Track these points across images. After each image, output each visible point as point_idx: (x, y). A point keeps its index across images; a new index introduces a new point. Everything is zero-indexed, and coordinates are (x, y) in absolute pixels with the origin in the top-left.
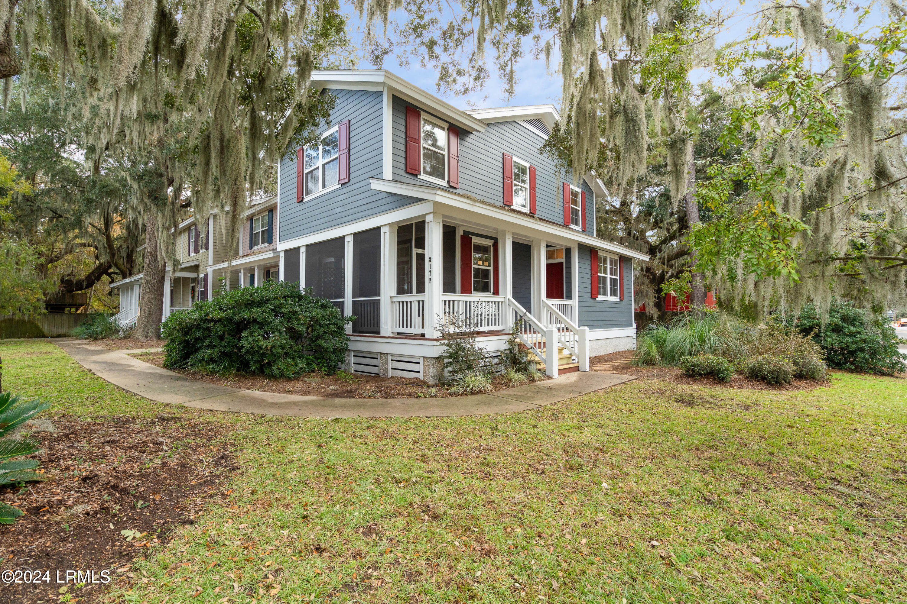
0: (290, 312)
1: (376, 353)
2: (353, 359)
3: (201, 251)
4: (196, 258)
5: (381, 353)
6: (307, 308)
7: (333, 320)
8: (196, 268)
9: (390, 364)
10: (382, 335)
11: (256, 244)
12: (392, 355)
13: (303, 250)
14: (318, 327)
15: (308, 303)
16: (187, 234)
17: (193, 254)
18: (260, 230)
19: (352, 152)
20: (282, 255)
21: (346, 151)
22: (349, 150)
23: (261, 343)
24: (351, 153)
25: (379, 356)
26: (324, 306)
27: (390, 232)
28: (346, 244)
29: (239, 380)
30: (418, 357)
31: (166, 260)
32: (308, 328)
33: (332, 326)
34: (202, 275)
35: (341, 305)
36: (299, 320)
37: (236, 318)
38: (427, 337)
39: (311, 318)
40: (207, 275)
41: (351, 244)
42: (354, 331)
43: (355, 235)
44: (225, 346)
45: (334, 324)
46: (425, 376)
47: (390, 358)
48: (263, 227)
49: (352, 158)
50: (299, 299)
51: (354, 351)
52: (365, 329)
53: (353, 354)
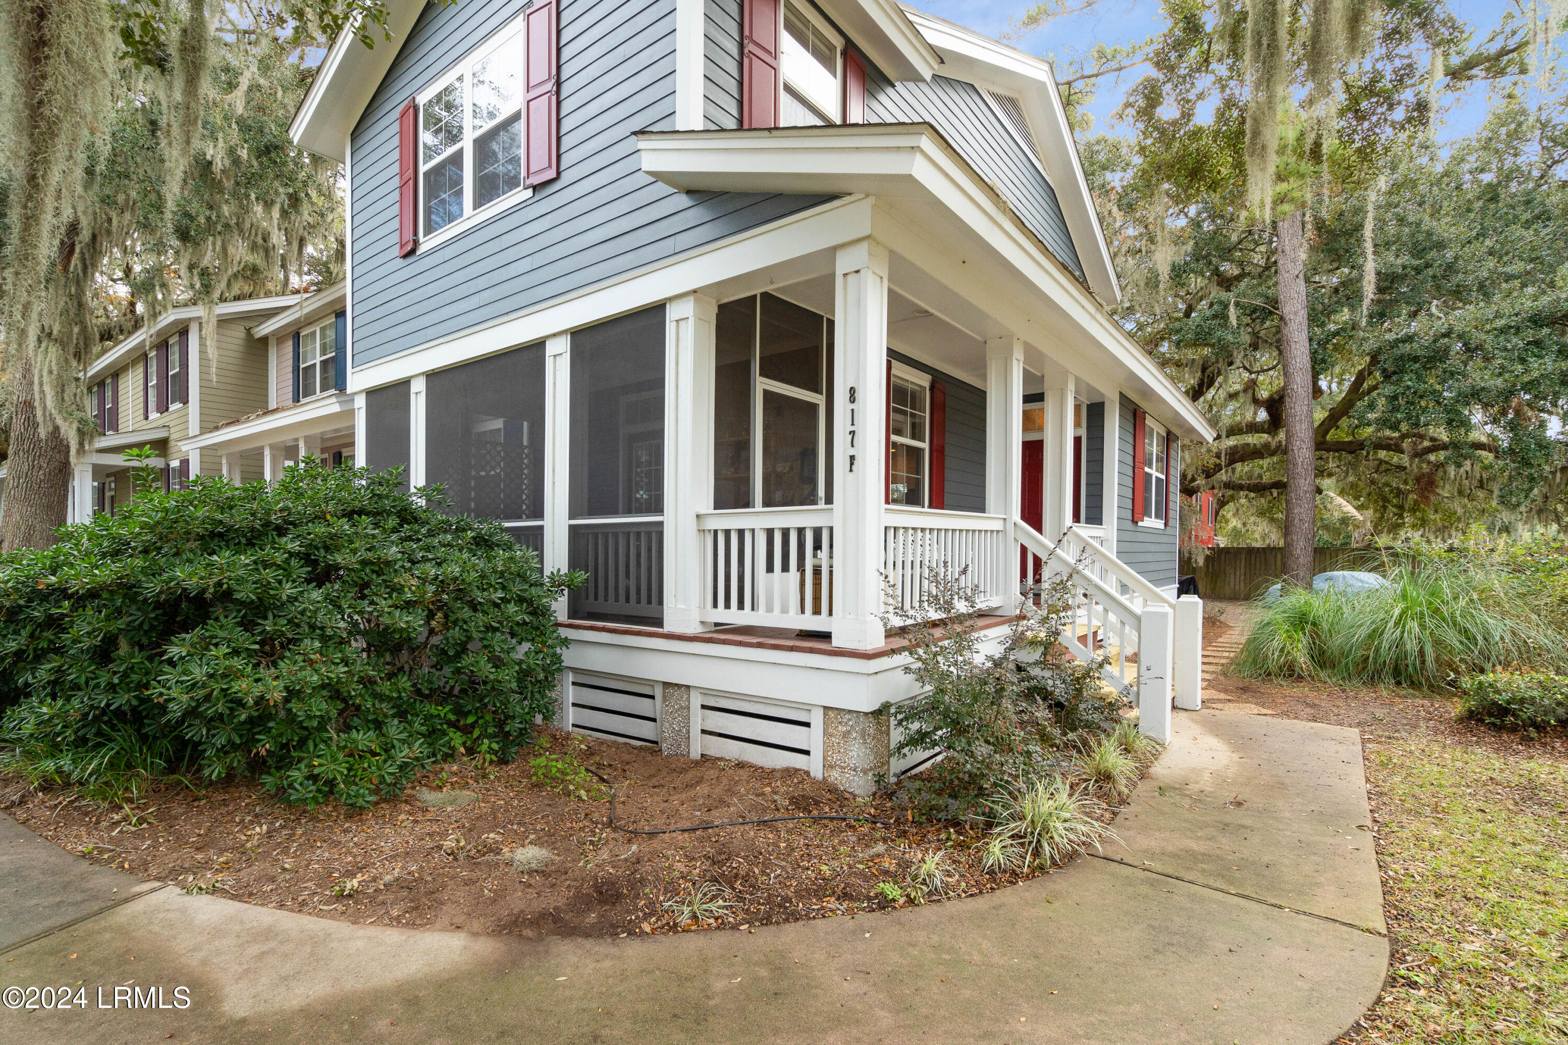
0: (364, 563)
1: (651, 683)
2: (571, 694)
3: (172, 408)
4: (163, 421)
5: (666, 685)
6: (428, 549)
7: (517, 588)
8: (162, 446)
9: (698, 720)
10: (668, 627)
11: (309, 392)
12: (705, 692)
13: (419, 387)
14: (466, 613)
15: (431, 534)
16: (140, 370)
17: (153, 415)
18: (318, 360)
19: (566, 90)
20: (360, 402)
21: (550, 86)
22: (559, 84)
23: (240, 686)
24: (564, 94)
25: (658, 692)
26: (483, 543)
27: (698, 319)
28: (549, 362)
29: (161, 816)
30: (808, 707)
31: (59, 421)
32: (431, 616)
33: (512, 608)
34: (175, 464)
35: (535, 538)
36: (399, 589)
37: (152, 588)
38: (836, 642)
39: (442, 585)
40: (185, 463)
41: (566, 359)
42: (574, 612)
43: (578, 335)
44: (112, 688)
45: (521, 600)
46: (828, 766)
47: (696, 701)
48: (323, 352)
49: (566, 107)
50: (403, 521)
51: (575, 670)
52: (611, 607)
53: (571, 677)
